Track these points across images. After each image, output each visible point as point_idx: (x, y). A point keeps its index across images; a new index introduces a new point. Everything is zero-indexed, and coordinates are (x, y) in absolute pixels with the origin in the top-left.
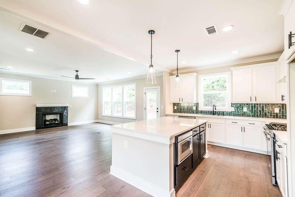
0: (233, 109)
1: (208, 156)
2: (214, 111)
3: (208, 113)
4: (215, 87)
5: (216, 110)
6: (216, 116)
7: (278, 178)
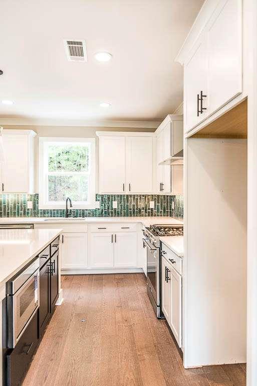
0: (97, 205)
1: (62, 300)
2: (67, 210)
3: (57, 213)
4: (63, 164)
5: (71, 208)
6: (71, 219)
7: (165, 306)
